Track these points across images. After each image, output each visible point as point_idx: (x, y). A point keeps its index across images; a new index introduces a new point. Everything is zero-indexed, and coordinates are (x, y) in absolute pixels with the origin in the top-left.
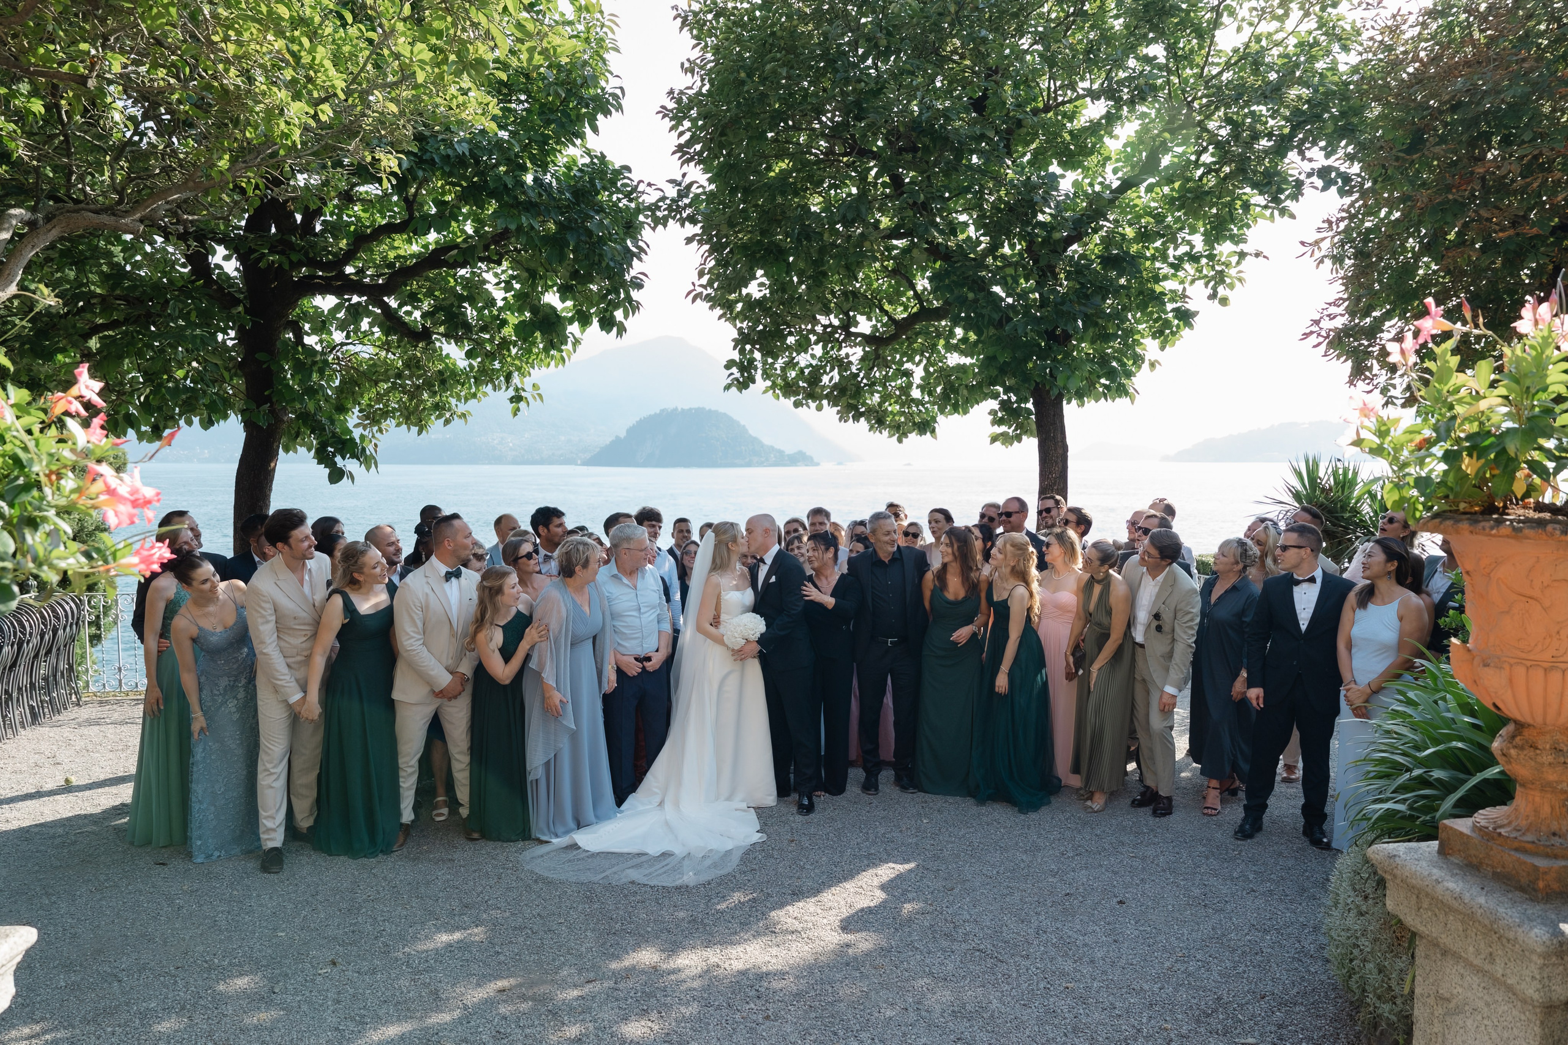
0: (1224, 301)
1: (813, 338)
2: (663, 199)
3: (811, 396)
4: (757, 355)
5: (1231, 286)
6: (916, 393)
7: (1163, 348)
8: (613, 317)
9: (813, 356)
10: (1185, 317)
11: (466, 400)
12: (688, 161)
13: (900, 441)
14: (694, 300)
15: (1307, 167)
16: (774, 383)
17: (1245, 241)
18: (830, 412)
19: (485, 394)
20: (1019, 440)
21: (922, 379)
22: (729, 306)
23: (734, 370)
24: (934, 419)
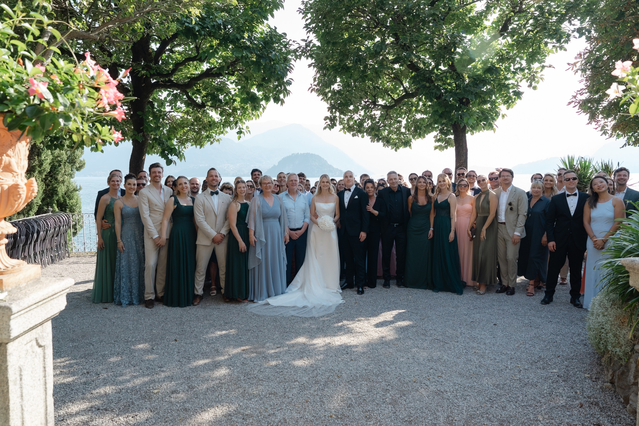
0: (535, 88)
1: (360, 108)
2: (300, 47)
3: (360, 131)
4: (338, 114)
5: (538, 82)
6: (403, 130)
7: (508, 108)
8: (279, 97)
9: (360, 115)
10: (518, 94)
11: (219, 134)
12: (309, 32)
13: (396, 150)
14: (311, 92)
15: (572, 28)
16: (344, 127)
17: (544, 62)
18: (367, 138)
19: (227, 132)
20: (447, 148)
21: (405, 124)
22: (325, 94)
23: (328, 121)
24: (411, 140)
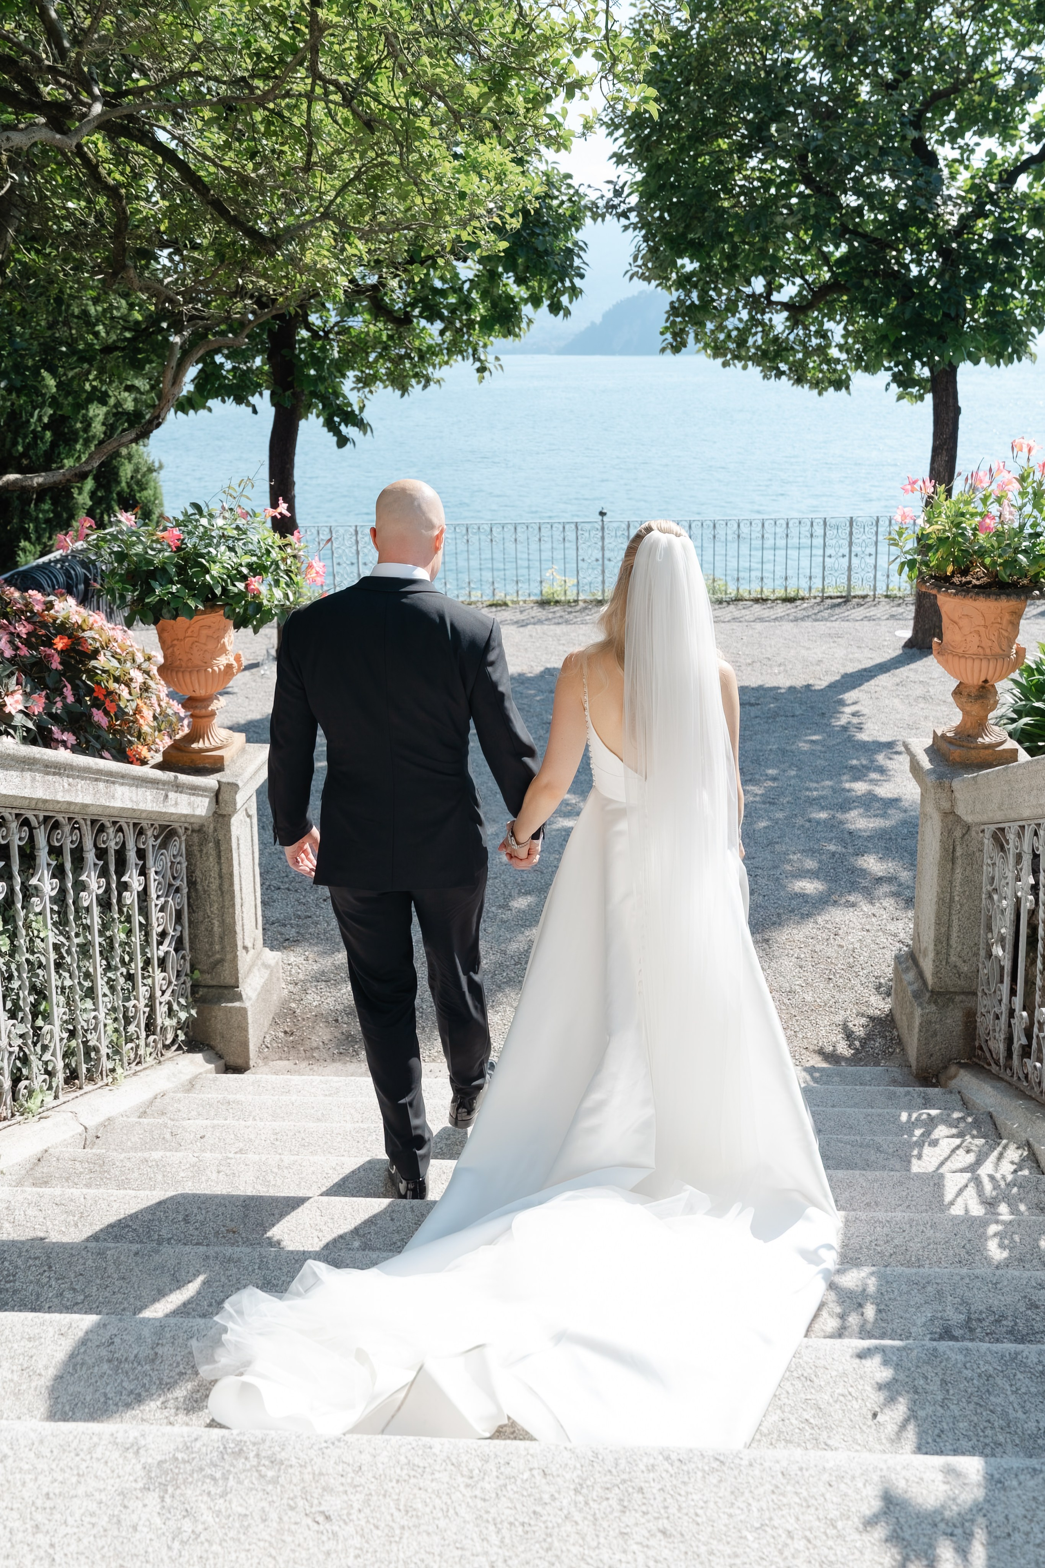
2: (602, 198)
3: (739, 356)
8: (560, 302)
9: (740, 320)
11: (441, 367)
12: (622, 164)
13: (820, 395)
14: (631, 279)
16: (705, 344)
19: (455, 364)
20: (916, 398)
21: (841, 338)
22: (664, 276)
23: (668, 336)
24: (849, 377)
